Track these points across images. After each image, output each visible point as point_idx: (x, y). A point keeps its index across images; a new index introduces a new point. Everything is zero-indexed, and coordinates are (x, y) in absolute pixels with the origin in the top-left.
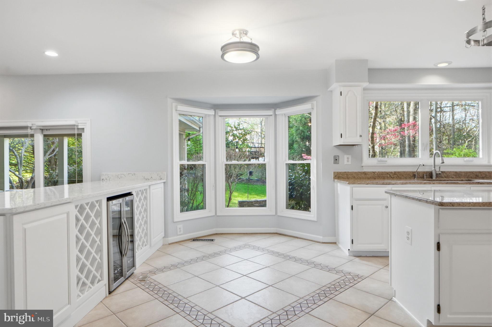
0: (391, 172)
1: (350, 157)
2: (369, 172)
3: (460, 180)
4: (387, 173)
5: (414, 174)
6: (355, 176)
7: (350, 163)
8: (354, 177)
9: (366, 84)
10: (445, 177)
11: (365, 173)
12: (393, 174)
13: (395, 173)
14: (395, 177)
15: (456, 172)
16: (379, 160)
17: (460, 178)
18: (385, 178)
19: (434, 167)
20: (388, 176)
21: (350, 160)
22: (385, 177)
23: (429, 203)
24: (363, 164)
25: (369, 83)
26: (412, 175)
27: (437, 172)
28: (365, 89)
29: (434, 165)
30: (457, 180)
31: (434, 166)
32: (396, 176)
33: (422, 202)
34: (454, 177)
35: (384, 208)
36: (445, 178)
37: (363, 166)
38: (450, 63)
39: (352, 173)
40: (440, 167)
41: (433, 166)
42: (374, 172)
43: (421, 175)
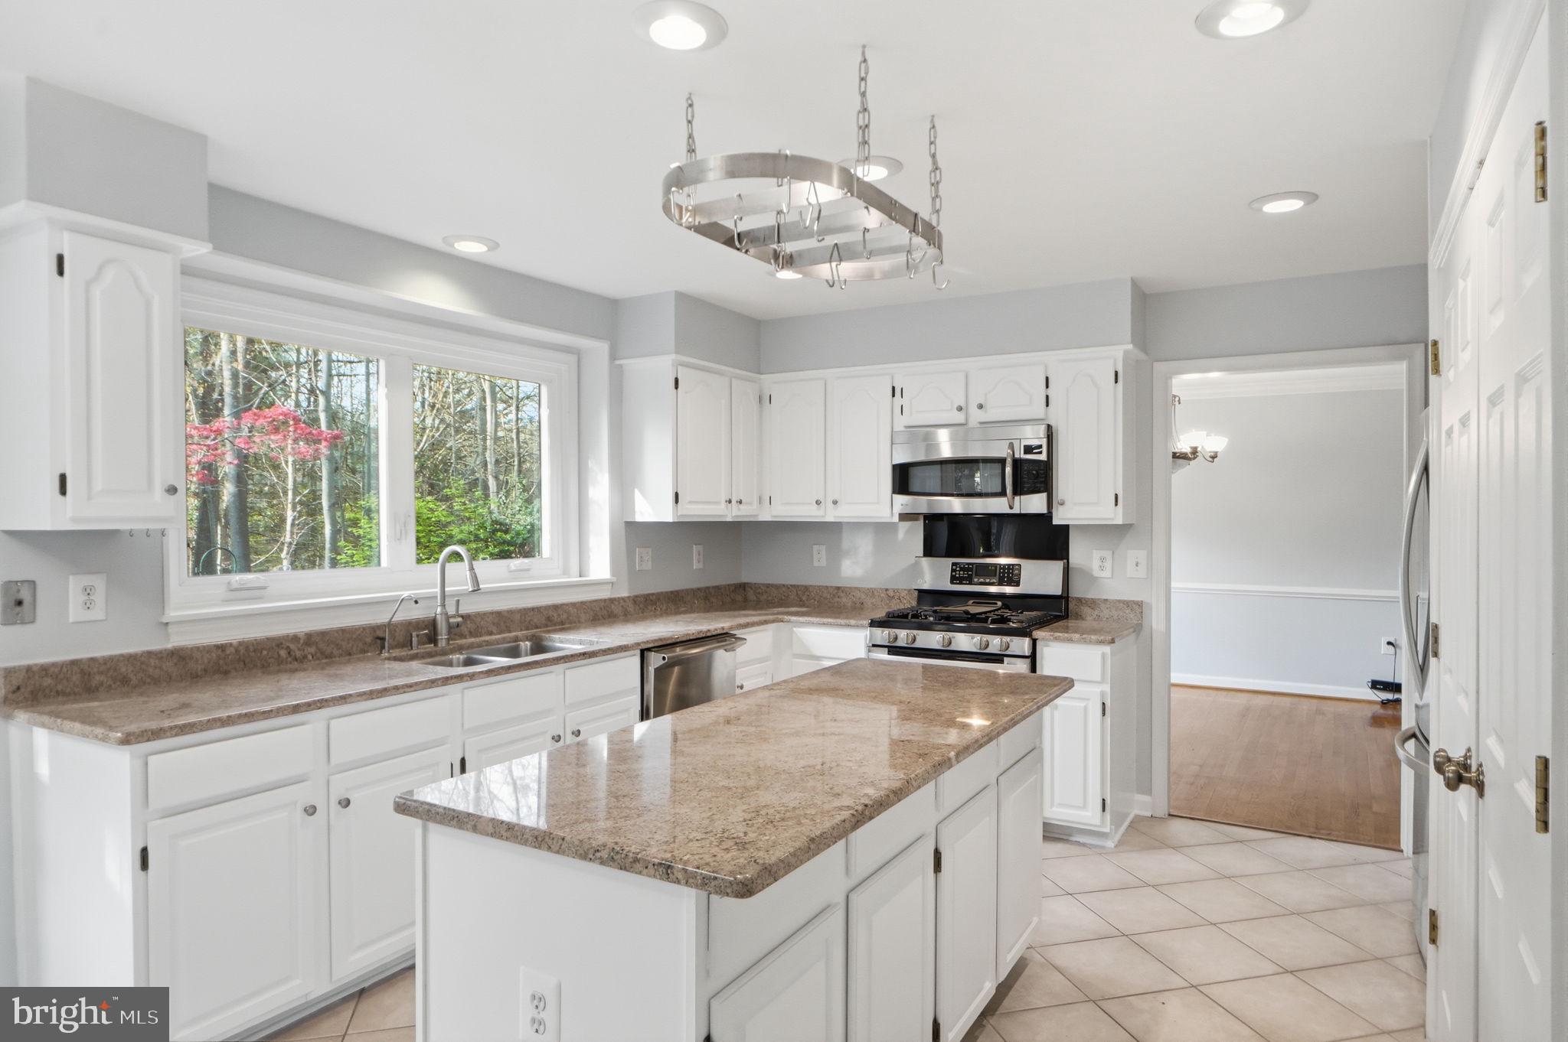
0: (295, 638)
1: (99, 582)
2: (198, 648)
3: (510, 638)
4: (277, 643)
5: (380, 634)
6: (131, 676)
7: (97, 613)
8: (125, 681)
9: (198, 250)
10: (470, 632)
11: (179, 656)
12: (302, 641)
13: (310, 639)
14: (310, 657)
15: (499, 614)
16: (235, 586)
17: (510, 632)
18: (269, 666)
19: (443, 605)
20: (283, 653)
21: (99, 597)
22: (270, 661)
23: (683, 881)
24: (172, 614)
25: (214, 249)
26: (368, 640)
27: (451, 620)
28: (188, 271)
29: (441, 596)
30: (504, 638)
31: (441, 599)
32: (313, 650)
33: (640, 873)
34: (494, 631)
35: (299, 813)
36: (470, 638)
37: (167, 623)
38: (494, 246)
39: (110, 665)
40: (459, 600)
41: (437, 597)
42: (221, 648)
43: (400, 636)
